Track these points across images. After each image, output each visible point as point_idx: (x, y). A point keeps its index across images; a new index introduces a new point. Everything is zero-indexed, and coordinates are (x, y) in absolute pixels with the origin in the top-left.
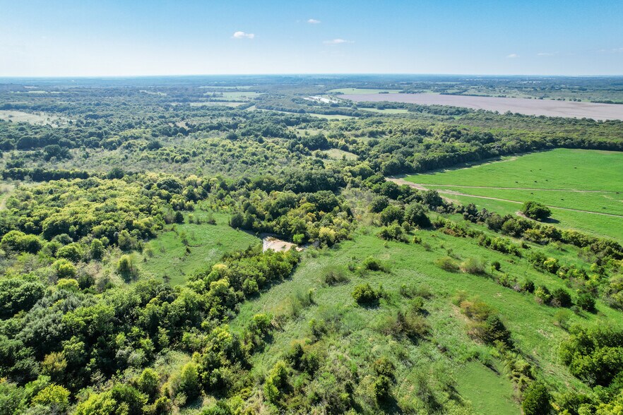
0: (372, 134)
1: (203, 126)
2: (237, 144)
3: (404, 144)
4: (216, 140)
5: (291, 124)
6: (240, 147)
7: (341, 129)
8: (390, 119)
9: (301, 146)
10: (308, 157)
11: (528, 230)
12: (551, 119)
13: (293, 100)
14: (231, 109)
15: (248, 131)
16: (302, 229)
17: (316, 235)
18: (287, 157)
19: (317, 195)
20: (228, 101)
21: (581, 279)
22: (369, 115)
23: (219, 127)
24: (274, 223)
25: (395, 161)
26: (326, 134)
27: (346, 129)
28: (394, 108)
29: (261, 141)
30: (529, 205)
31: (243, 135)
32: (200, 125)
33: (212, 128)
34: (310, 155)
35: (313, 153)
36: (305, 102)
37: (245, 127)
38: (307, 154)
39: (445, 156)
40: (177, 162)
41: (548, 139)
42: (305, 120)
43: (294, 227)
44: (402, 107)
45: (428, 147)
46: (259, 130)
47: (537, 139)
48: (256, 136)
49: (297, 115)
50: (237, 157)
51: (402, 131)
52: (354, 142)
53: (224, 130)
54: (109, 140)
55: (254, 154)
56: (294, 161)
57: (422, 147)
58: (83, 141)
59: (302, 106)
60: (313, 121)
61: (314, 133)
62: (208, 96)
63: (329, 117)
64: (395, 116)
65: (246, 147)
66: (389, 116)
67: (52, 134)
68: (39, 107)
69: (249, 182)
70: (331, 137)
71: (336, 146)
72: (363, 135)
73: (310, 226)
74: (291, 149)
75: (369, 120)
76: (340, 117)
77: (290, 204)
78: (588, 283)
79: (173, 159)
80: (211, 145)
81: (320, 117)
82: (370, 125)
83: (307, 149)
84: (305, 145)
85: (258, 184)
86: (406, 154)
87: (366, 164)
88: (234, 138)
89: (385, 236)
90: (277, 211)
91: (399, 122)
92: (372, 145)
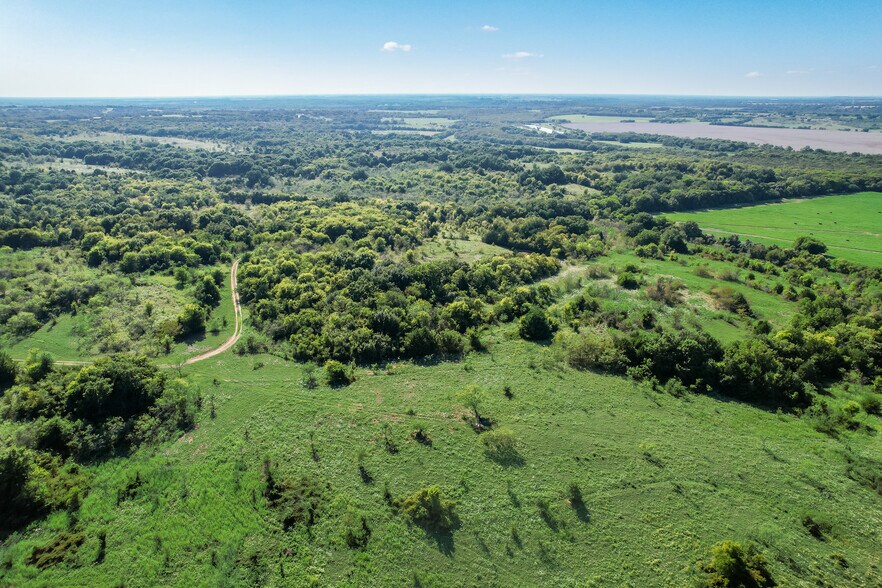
0: (618, 169)
1: (406, 157)
2: (455, 177)
3: (659, 180)
4: (429, 171)
5: (513, 157)
6: (460, 179)
7: (577, 162)
8: (639, 154)
9: (533, 179)
10: (543, 192)
11: (793, 259)
12: (869, 156)
13: (504, 129)
14: (427, 138)
15: (464, 163)
16: (556, 244)
17: (574, 249)
18: (518, 190)
19: (567, 219)
20: (415, 129)
21: (833, 288)
22: (610, 149)
23: (425, 158)
24: (529, 239)
25: (649, 196)
26: (562, 167)
27: (584, 163)
28: (643, 141)
29: (482, 173)
30: (802, 241)
31: (458, 166)
32: (402, 155)
33: (417, 159)
34: (545, 189)
35: (548, 187)
36: (520, 131)
37: (457, 159)
38: (541, 188)
39: (709, 194)
40: (394, 191)
41: (853, 179)
42: (528, 153)
43: (550, 243)
44: (654, 140)
45: (689, 183)
46: (476, 162)
47: (836, 180)
48: (475, 168)
49: (517, 147)
50: (461, 188)
51: (656, 166)
52: (596, 177)
53: (433, 162)
54: (305, 168)
55: (478, 187)
56: (526, 195)
57: (680, 182)
58: (275, 169)
59: (518, 137)
60: (539, 153)
61: (543, 166)
62: (387, 123)
63: (558, 151)
64: (645, 151)
65: (467, 179)
66: (637, 150)
67: (243, 161)
68: (196, 132)
69: (486, 209)
70: (567, 170)
71: (575, 181)
72: (606, 169)
73: (566, 241)
74: (522, 181)
75: (612, 155)
76: (573, 151)
77: (538, 226)
78: (838, 292)
79: (388, 189)
80: (424, 177)
81: (547, 150)
82: (612, 159)
83: (540, 183)
84: (538, 178)
85: (498, 212)
86: (661, 190)
87: (614, 198)
88: (449, 169)
89: (641, 254)
90: (527, 232)
91: (650, 156)
92: (618, 180)
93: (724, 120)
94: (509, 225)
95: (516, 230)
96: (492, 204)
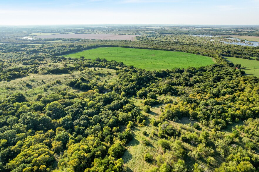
0: (49, 48)
2: (8, 54)
3: (58, 49)
5: (22, 47)
6: (10, 54)
7: (40, 47)
13: (16, 39)
15: (9, 50)
18: (27, 55)
19: (39, 59)
22: (49, 43)
25: (56, 53)
26: (36, 49)
27: (42, 47)
28: (57, 40)
29: (15, 52)
30: (81, 57)
35: (34, 54)
37: (6, 49)
38: (32, 54)
39: (68, 51)
42: (27, 46)
43: (36, 63)
44: (60, 39)
45: (64, 49)
48: (13, 51)
49: (23, 45)
50: (11, 56)
51: (58, 46)
52: (45, 50)
56: (29, 56)
57: (62, 49)
59: (22, 41)
60: (30, 46)
61: (32, 49)
63: (35, 45)
64: (57, 43)
65: (12, 54)
66: (55, 43)
70: (38, 49)
71: (40, 52)
72: (47, 48)
73: (39, 62)
74: (27, 53)
75: (49, 44)
76: (39, 44)
81: (32, 45)
82: (49, 46)
84: (31, 52)
85: (24, 60)
86: (58, 52)
87: (49, 54)
88: (5, 52)
89: (53, 62)
90: (31, 62)
91: (58, 44)
92: (50, 50)
93: (78, 32)
94: (27, 62)
95: (29, 62)
96: (22, 58)
